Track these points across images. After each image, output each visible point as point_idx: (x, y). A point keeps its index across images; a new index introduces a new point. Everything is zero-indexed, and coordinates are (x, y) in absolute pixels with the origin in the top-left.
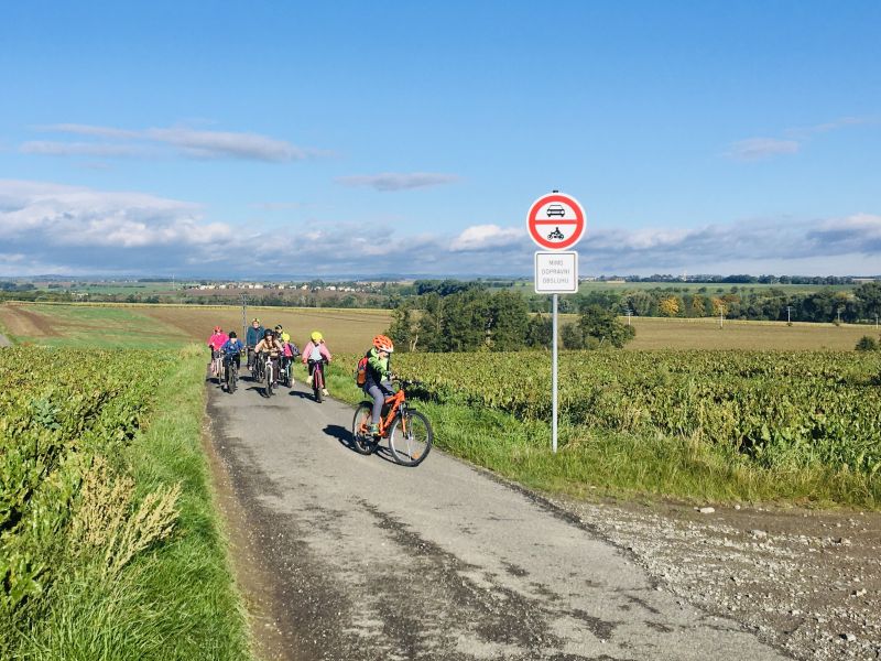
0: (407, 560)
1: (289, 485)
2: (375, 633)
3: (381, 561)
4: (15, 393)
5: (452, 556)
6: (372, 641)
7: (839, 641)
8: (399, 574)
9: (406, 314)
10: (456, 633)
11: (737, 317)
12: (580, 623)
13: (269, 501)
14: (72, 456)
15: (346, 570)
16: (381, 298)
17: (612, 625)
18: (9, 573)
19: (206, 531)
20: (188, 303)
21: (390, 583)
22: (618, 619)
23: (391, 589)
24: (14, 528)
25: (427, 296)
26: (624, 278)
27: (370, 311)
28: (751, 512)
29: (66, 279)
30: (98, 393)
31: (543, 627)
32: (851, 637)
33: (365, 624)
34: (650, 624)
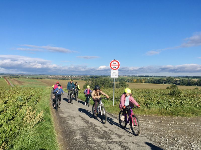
0: (86, 125)
1: (65, 112)
2: (80, 138)
3: (82, 125)
4: (14, 95)
5: (94, 124)
6: (79, 139)
7: (160, 138)
8: (85, 128)
9: (88, 82)
10: (94, 138)
11: (146, 83)
12: (116, 136)
13: (62, 115)
14: (24, 107)
15: (75, 127)
16: (84, 79)
17: (122, 136)
18: (11, 128)
19: (49, 120)
20: (48, 79)
21: (83, 129)
22: (123, 135)
23: (83, 130)
24: (13, 120)
25: (92, 78)
26: (127, 76)
27: (82, 81)
28: (147, 116)
29: (24, 74)
30: (30, 95)
31: (110, 136)
32: (162, 138)
33: (78, 136)
34: (128, 136)
